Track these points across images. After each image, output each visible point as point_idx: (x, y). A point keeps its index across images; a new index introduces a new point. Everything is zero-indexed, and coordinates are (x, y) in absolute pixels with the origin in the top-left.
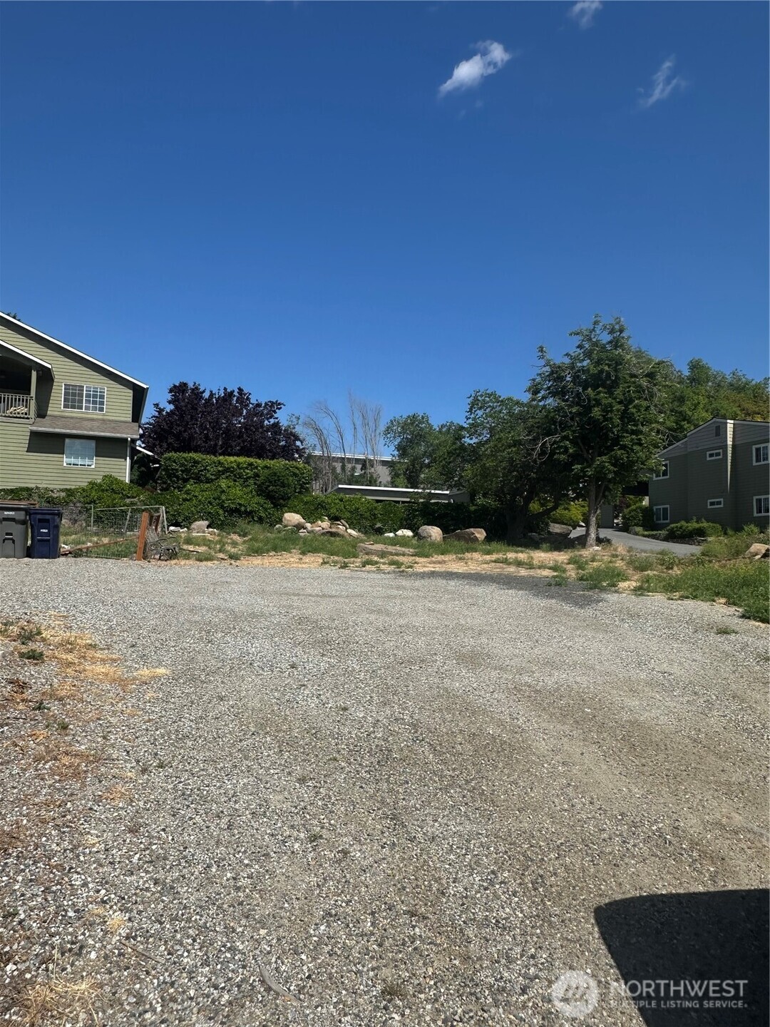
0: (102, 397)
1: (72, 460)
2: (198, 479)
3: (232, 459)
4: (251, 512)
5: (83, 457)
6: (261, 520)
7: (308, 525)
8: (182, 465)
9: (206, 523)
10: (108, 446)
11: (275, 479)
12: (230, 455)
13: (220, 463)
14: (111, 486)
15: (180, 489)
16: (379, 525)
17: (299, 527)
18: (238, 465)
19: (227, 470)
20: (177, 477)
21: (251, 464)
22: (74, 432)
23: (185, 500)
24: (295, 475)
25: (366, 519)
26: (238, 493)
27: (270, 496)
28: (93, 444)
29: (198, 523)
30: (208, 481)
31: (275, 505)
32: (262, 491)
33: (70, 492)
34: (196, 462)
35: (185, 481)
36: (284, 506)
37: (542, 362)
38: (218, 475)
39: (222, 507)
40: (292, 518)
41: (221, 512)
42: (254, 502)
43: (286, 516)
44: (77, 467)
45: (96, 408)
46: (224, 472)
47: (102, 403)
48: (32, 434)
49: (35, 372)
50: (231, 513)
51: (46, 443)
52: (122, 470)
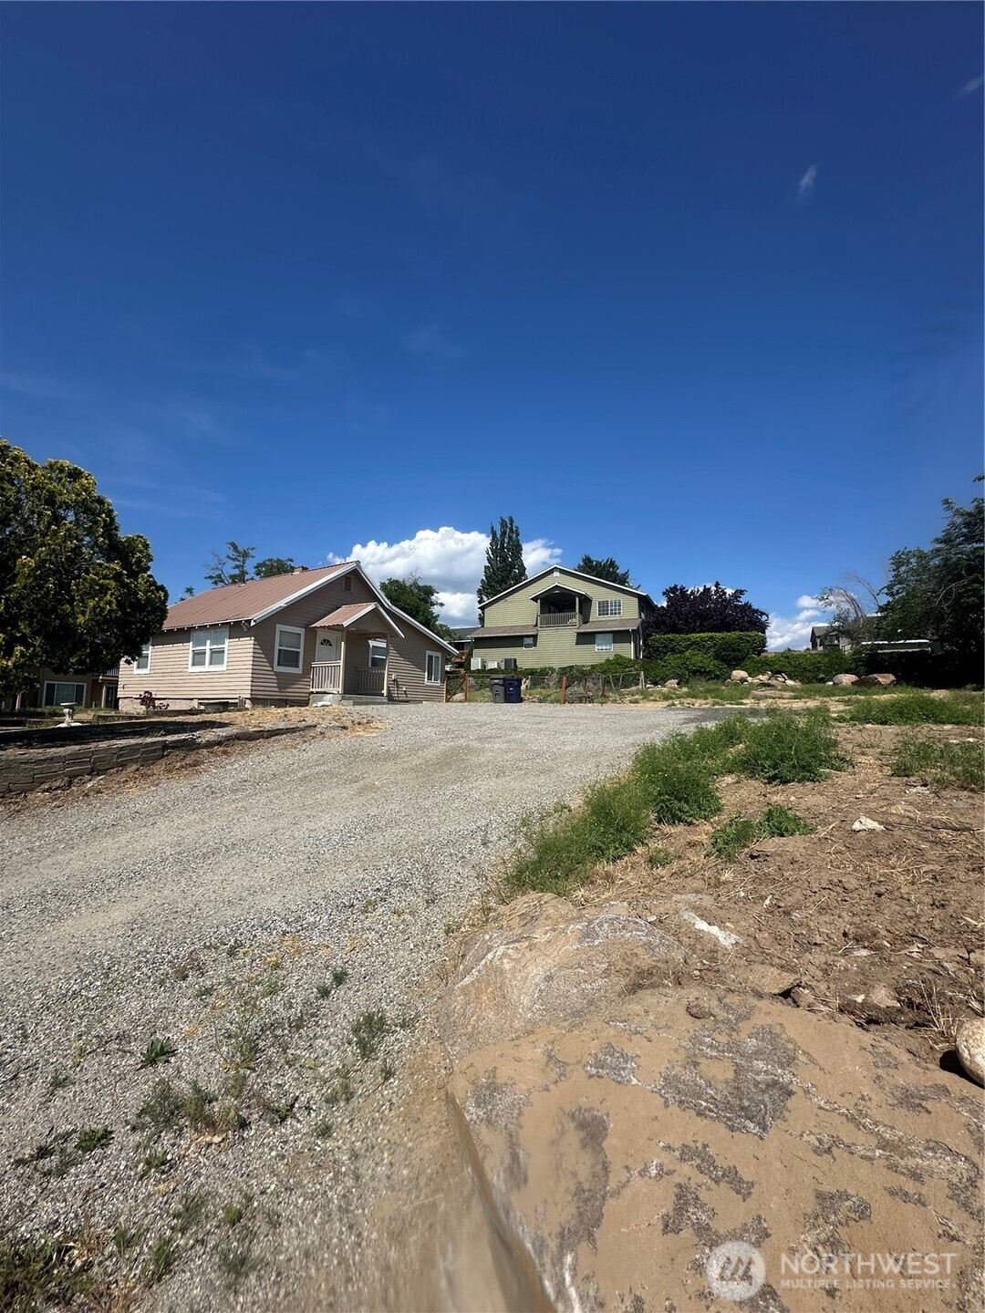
0: (620, 605)
1: (600, 647)
2: (673, 651)
3: (698, 635)
4: (709, 672)
5: (606, 645)
6: (717, 677)
7: (750, 679)
8: (662, 643)
9: (677, 681)
10: (620, 636)
11: (728, 646)
12: (704, 632)
13: (689, 639)
14: (619, 661)
15: (661, 659)
16: (822, 676)
17: (743, 680)
18: (702, 638)
19: (694, 643)
20: (660, 652)
21: (712, 637)
22: (600, 630)
23: (663, 666)
24: (748, 642)
25: (809, 671)
26: (698, 658)
27: (723, 660)
28: (611, 635)
29: (670, 681)
30: (682, 652)
31: (729, 666)
32: (717, 656)
33: (593, 667)
34: (672, 640)
35: (665, 653)
36: (736, 665)
38: (687, 648)
39: (688, 670)
40: (739, 674)
41: (687, 672)
42: (711, 664)
43: (734, 673)
44: (603, 651)
45: (615, 614)
46: (691, 645)
47: (620, 609)
48: (579, 634)
49: (577, 599)
50: (694, 672)
51: (585, 638)
52: (628, 650)
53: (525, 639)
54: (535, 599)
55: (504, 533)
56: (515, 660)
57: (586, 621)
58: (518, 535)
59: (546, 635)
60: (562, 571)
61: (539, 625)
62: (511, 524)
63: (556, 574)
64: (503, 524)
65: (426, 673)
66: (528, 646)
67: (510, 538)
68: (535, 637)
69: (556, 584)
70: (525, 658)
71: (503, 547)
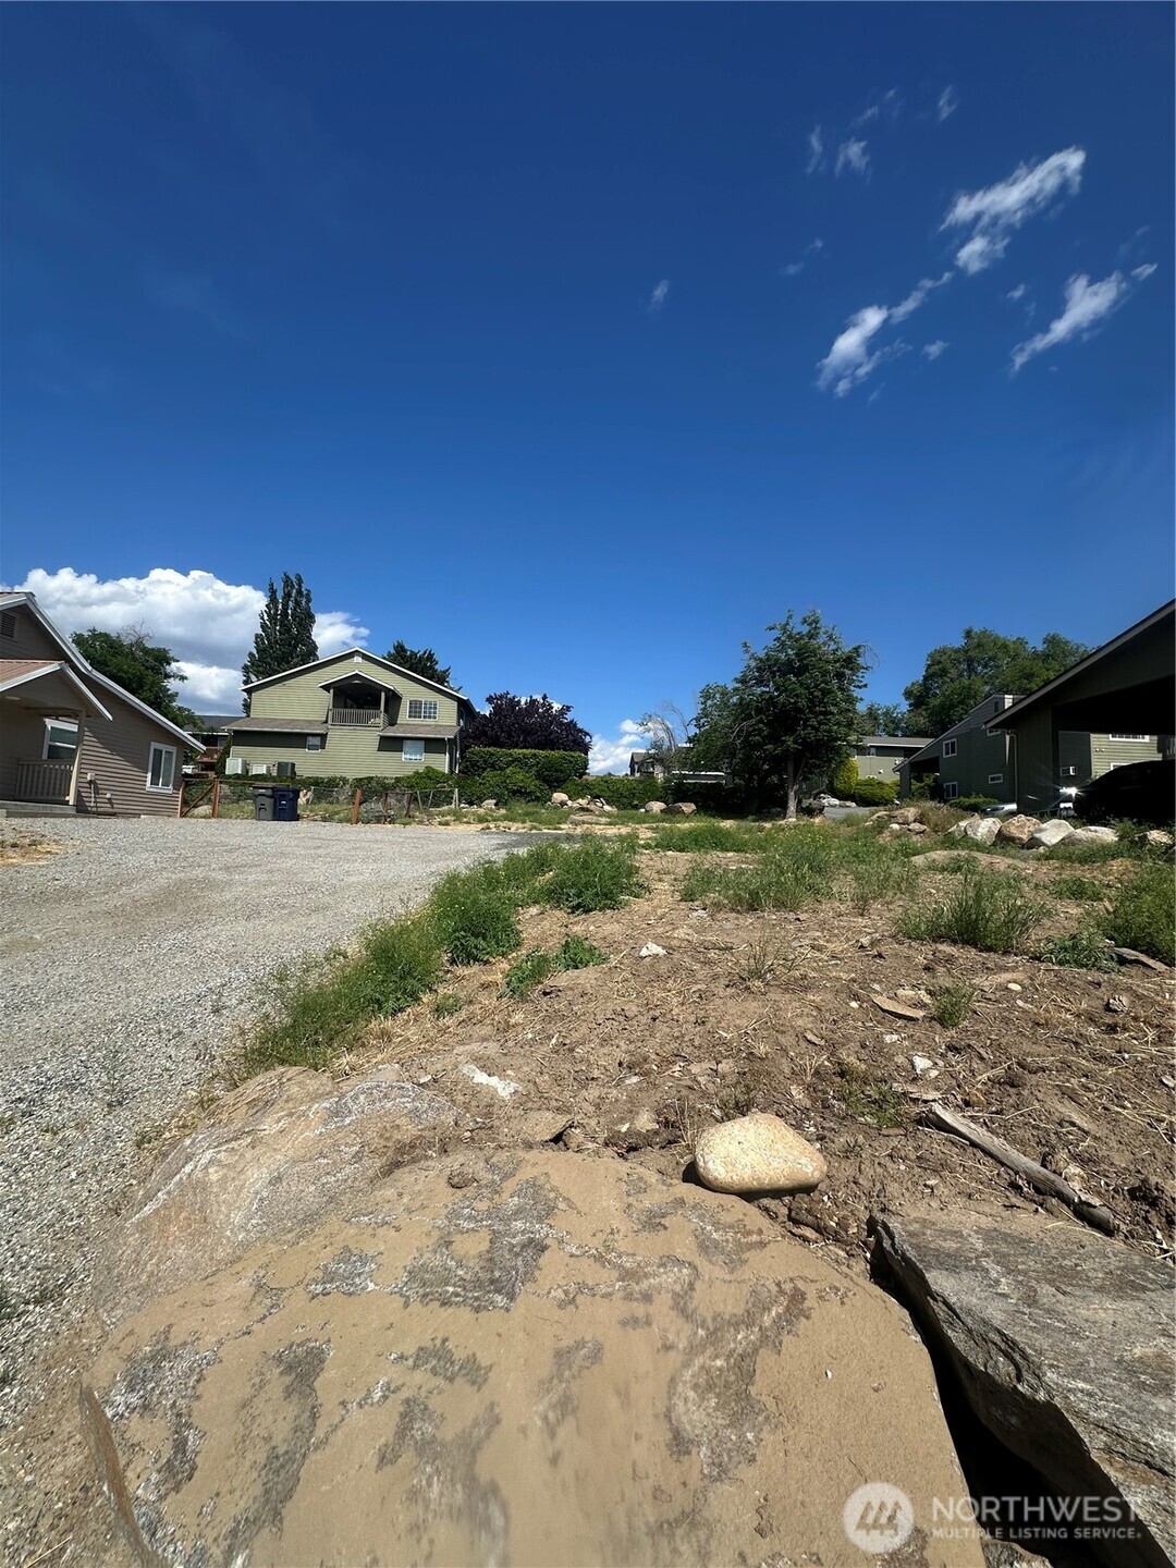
0: (435, 708)
1: (408, 756)
2: (493, 766)
3: (520, 751)
4: (530, 793)
5: (415, 755)
6: (538, 799)
7: (570, 803)
8: (482, 757)
9: (494, 801)
10: (433, 745)
11: (551, 766)
12: (527, 748)
13: (511, 755)
14: (430, 774)
15: (479, 775)
16: (636, 802)
17: (563, 804)
18: (524, 755)
19: (516, 760)
20: (478, 767)
21: (534, 755)
22: (409, 735)
23: (480, 784)
24: (571, 762)
25: (625, 797)
26: (519, 777)
27: (545, 780)
28: (423, 742)
29: (487, 801)
30: (502, 769)
31: (550, 787)
32: (539, 776)
33: (398, 780)
34: (492, 754)
35: (484, 769)
36: (557, 787)
37: (747, 656)
38: (509, 764)
39: (507, 789)
40: (559, 796)
41: (506, 792)
42: (533, 785)
43: (555, 795)
44: (411, 761)
45: (430, 717)
46: (513, 762)
47: (435, 713)
48: (382, 738)
49: (383, 694)
50: (514, 793)
51: (390, 744)
52: (442, 763)
53: (310, 738)
54: (326, 688)
55: (287, 596)
56: (293, 765)
57: (392, 722)
58: (309, 601)
59: (337, 735)
60: (365, 657)
61: (330, 722)
62: (300, 586)
63: (357, 659)
64: (287, 582)
65: (149, 775)
66: (311, 747)
67: (297, 603)
68: (323, 737)
69: (357, 672)
70: (307, 763)
71: (285, 613)
